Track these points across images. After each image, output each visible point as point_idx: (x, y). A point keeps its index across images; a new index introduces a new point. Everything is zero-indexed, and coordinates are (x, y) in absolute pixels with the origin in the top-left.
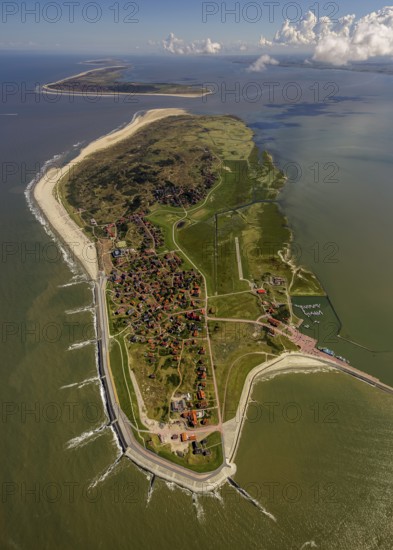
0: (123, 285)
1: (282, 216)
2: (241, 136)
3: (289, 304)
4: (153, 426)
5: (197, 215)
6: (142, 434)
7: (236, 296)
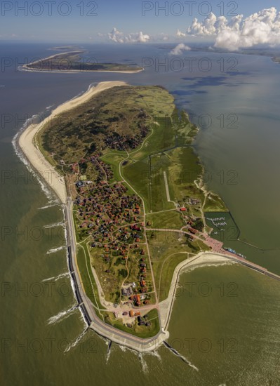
0: (85, 206)
1: (196, 156)
2: (165, 100)
3: (203, 218)
4: (109, 306)
5: (136, 156)
6: (102, 312)
7: (166, 213)
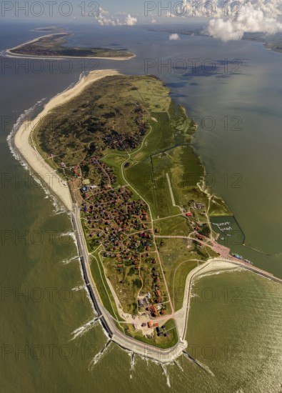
0: (92, 213)
1: (196, 156)
2: (161, 93)
3: (209, 223)
4: (128, 318)
5: (137, 157)
6: (121, 324)
7: (173, 219)
